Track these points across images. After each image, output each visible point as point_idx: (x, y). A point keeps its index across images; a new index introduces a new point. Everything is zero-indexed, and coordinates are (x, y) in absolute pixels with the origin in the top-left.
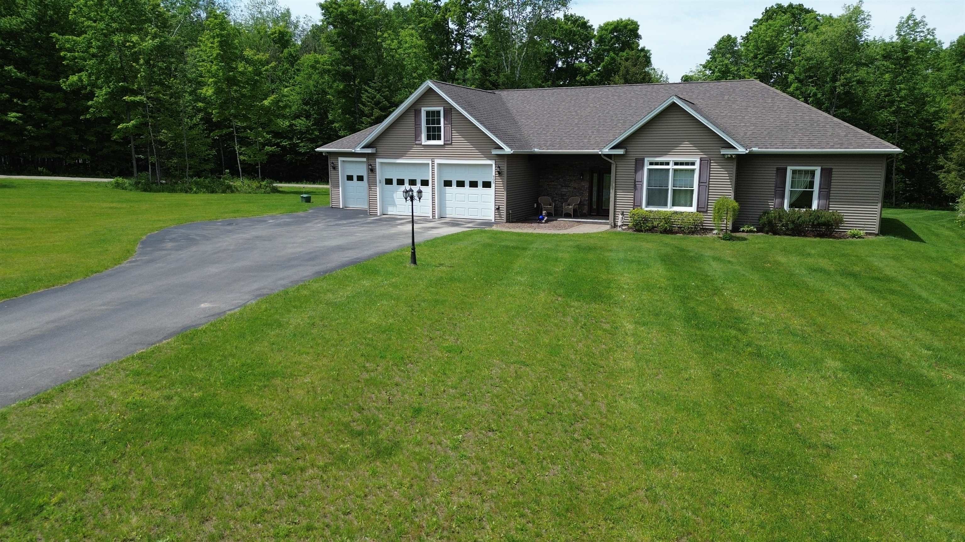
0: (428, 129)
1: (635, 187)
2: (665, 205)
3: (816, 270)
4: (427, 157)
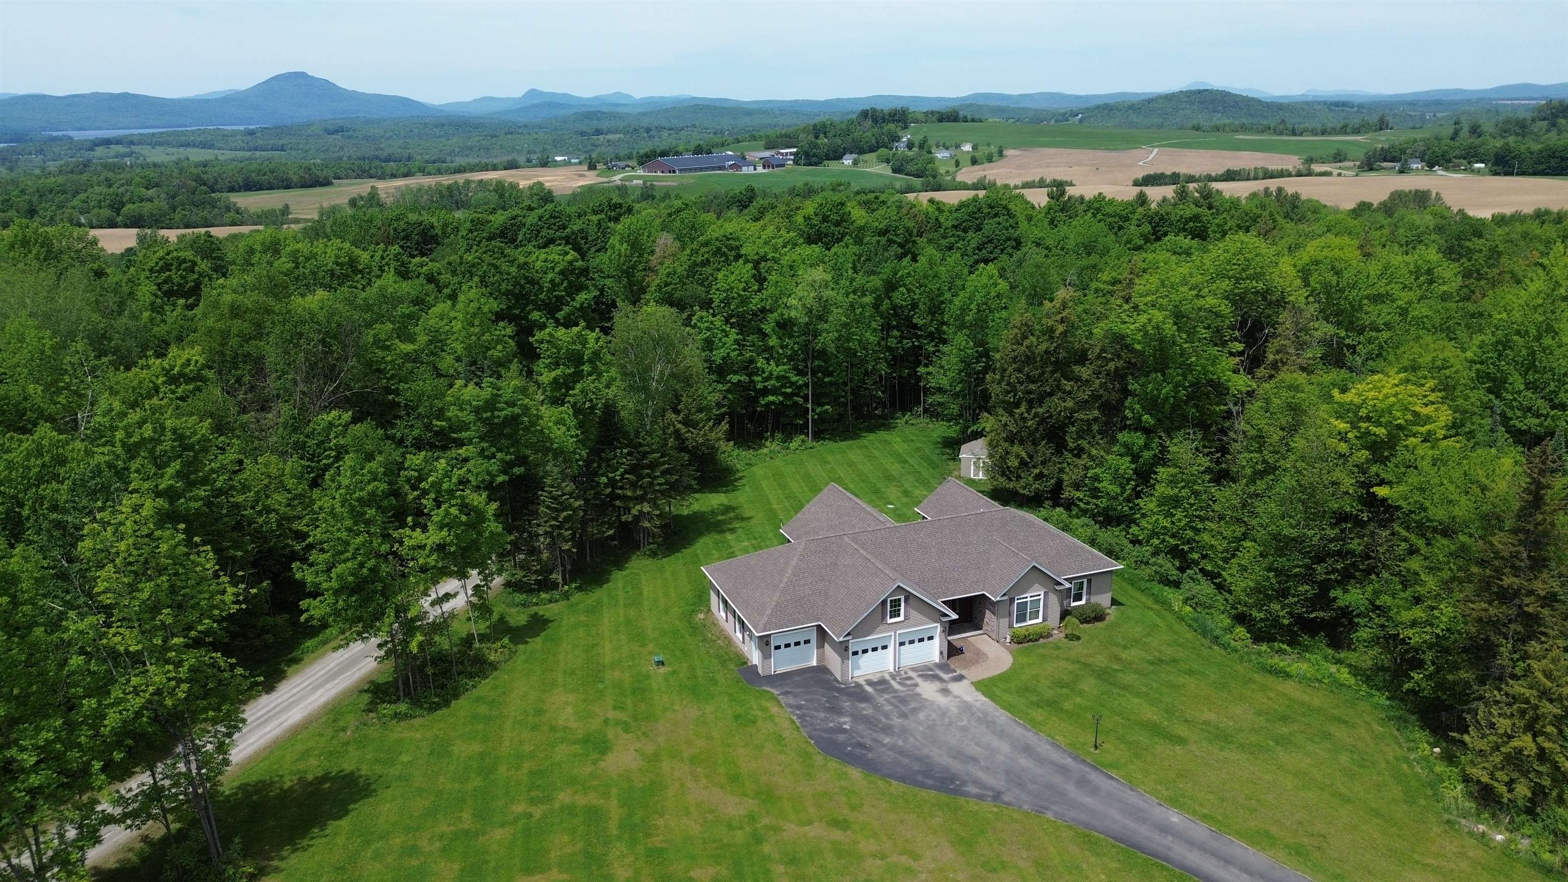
1: (1010, 614)
2: (1025, 620)
3: (1151, 663)
4: (890, 631)
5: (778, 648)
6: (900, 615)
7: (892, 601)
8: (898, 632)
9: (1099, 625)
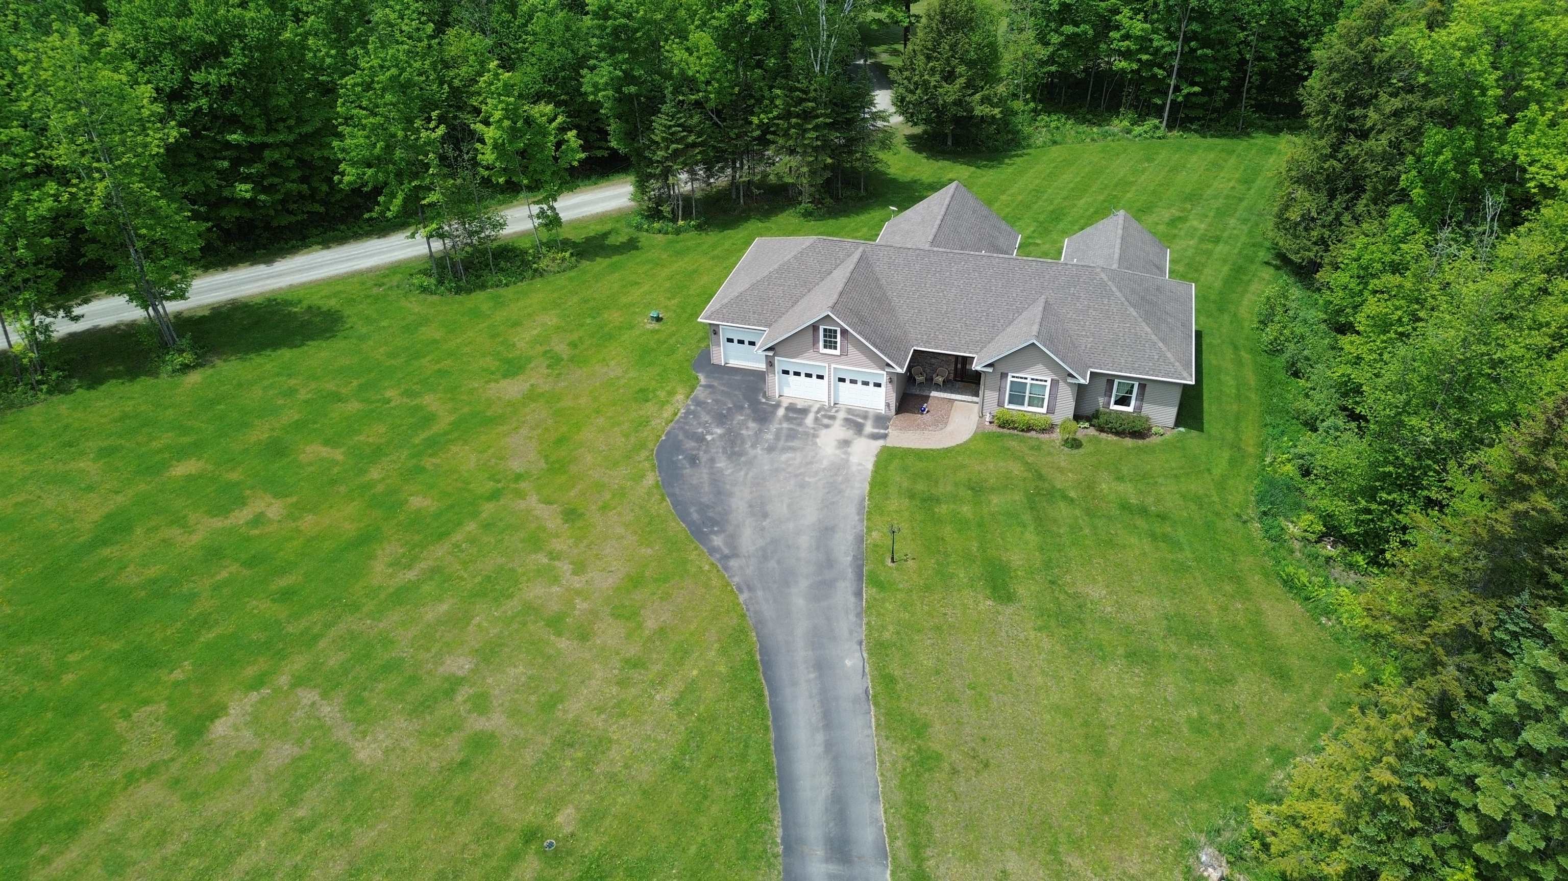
0: (825, 341)
2: (1023, 405)
3: (1125, 507)
4: (824, 361)
5: (730, 340)
6: (835, 348)
7: (825, 330)
8: (833, 366)
9: (1129, 442)
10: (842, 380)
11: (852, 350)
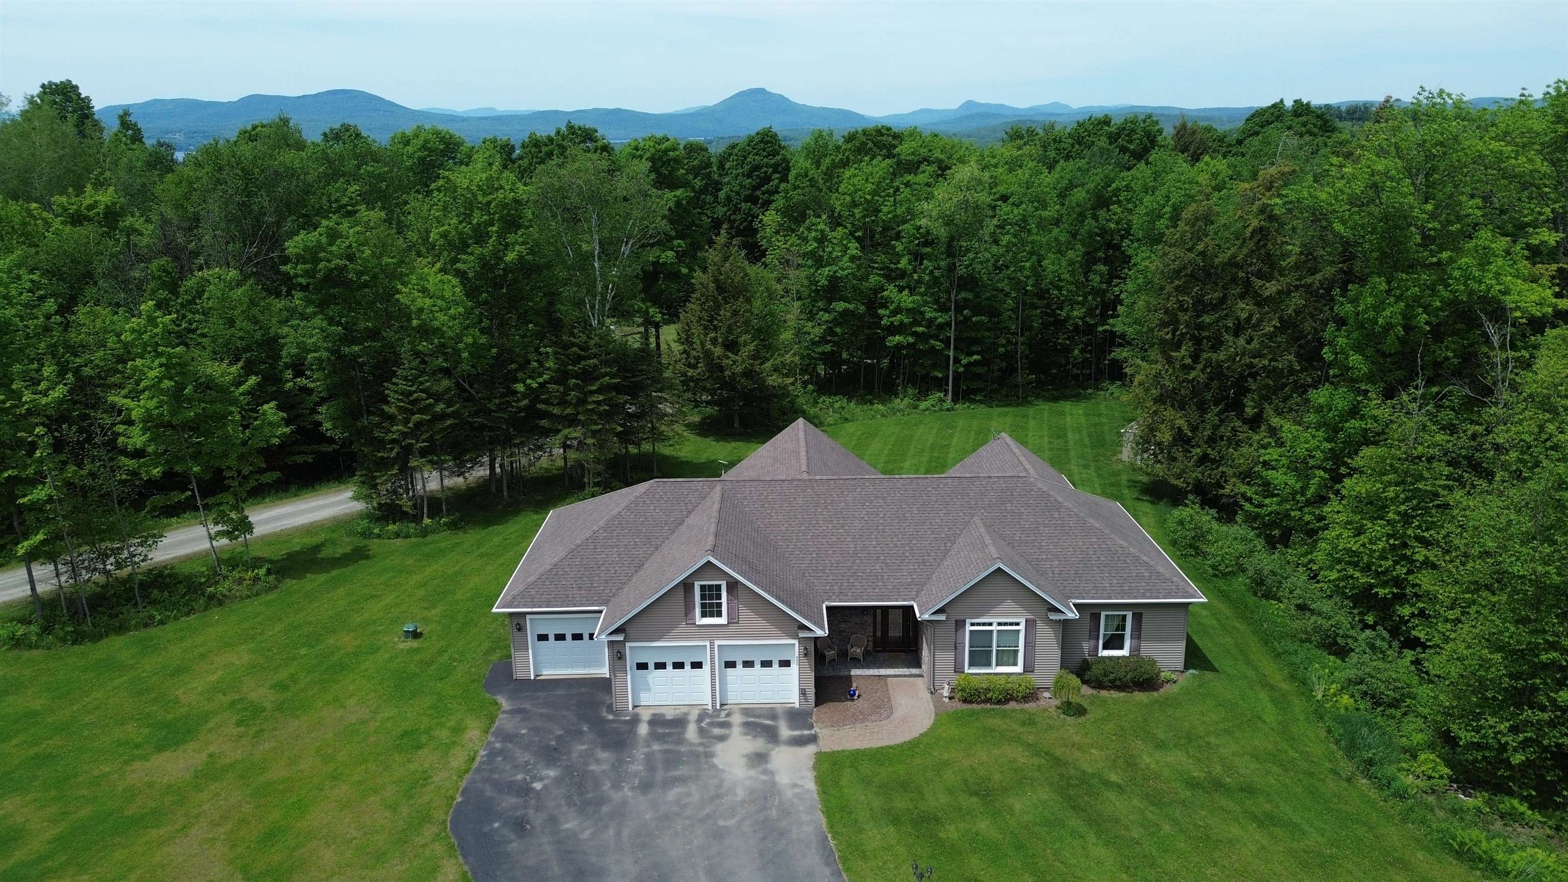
0: (703, 606)
1: (957, 647)
2: (988, 664)
4: (702, 638)
5: (543, 638)
6: (719, 614)
7: (703, 588)
8: (717, 643)
10: (731, 665)
11: (746, 614)
